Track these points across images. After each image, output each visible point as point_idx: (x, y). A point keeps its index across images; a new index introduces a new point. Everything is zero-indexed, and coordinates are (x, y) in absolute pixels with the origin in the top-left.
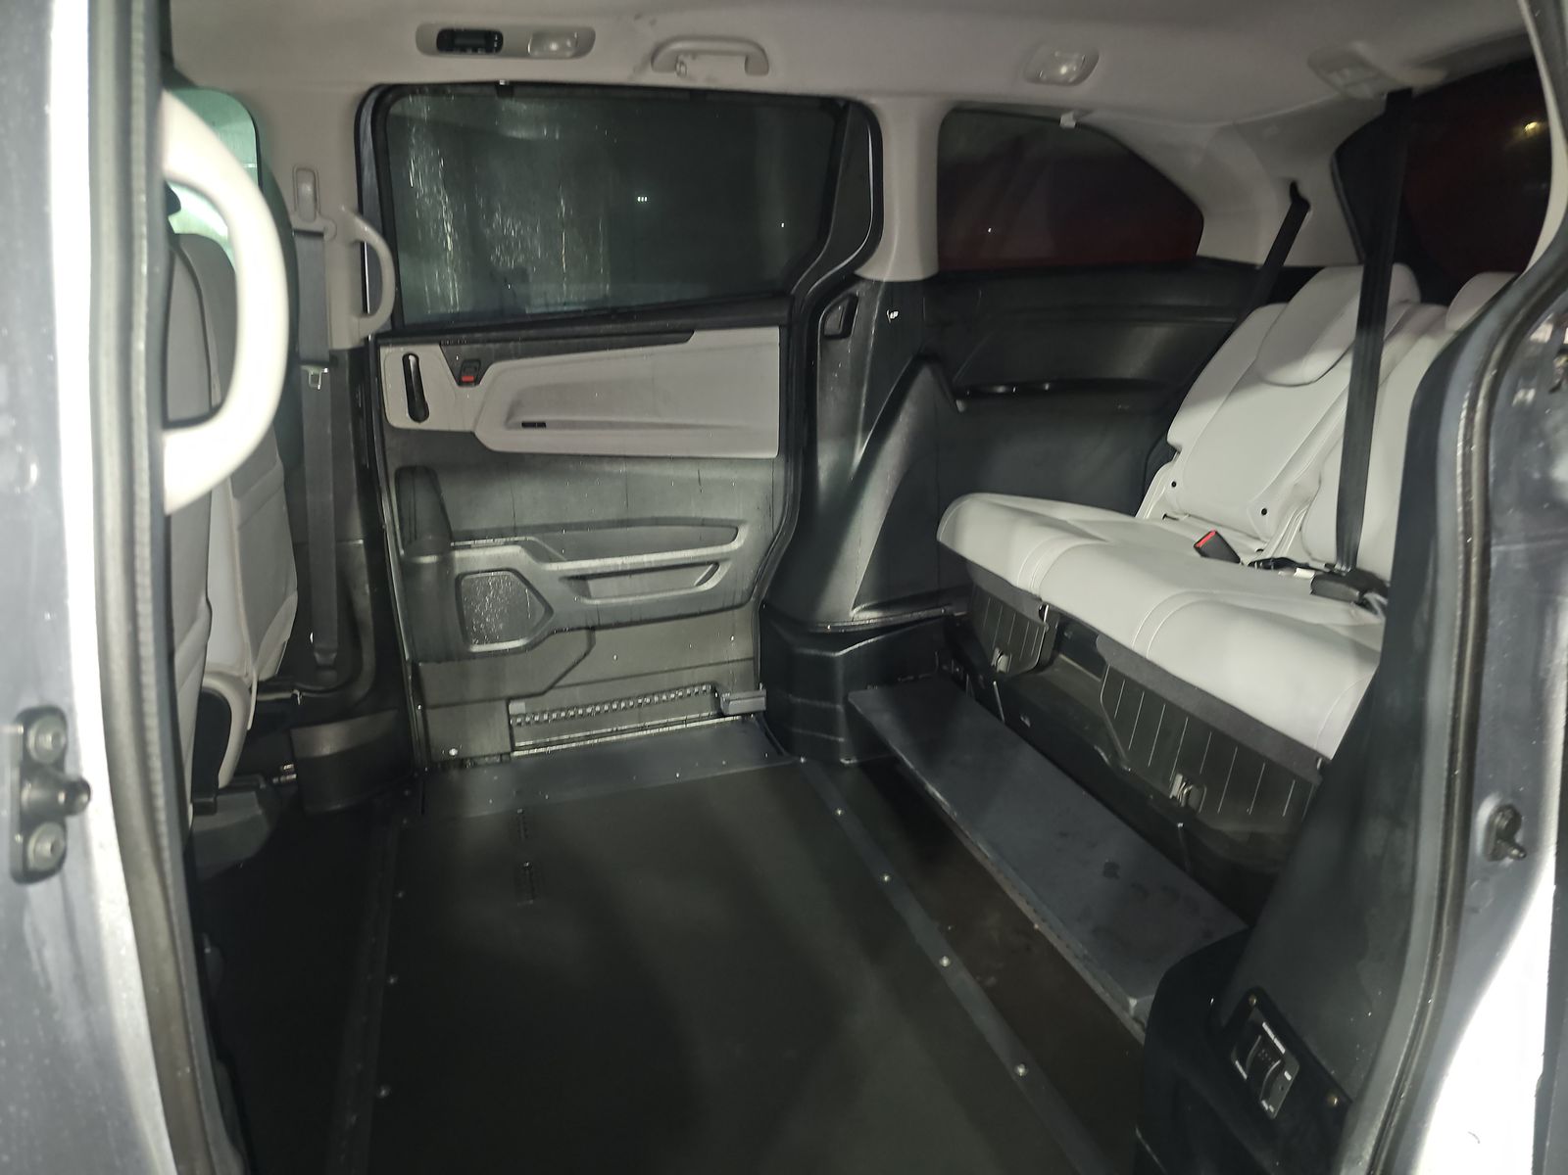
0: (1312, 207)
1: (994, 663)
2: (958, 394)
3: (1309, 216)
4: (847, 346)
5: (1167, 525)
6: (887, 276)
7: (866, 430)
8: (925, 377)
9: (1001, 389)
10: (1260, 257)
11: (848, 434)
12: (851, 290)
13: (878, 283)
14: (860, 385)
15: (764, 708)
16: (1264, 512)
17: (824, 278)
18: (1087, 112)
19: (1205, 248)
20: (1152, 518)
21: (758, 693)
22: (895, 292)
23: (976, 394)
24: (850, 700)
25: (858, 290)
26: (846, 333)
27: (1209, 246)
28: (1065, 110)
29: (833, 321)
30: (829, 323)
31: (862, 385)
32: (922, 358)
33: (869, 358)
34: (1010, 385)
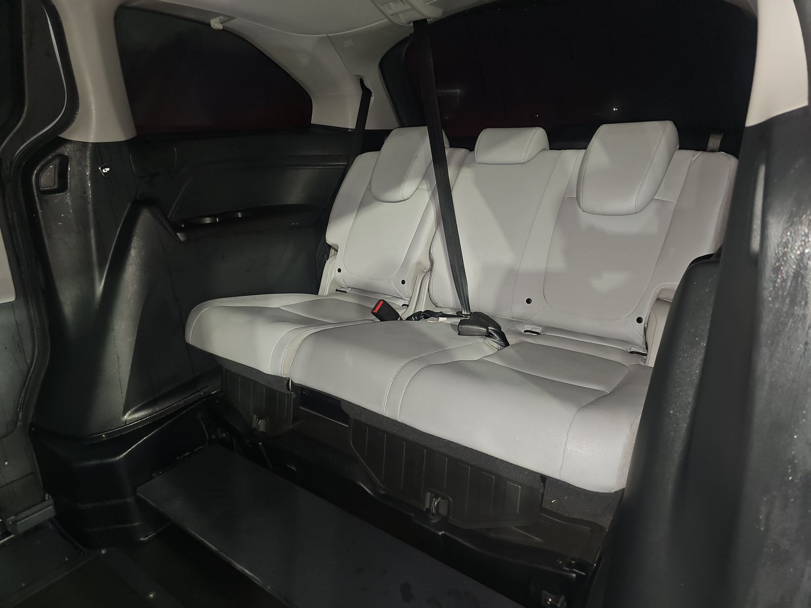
0: (373, 94)
1: (254, 425)
2: (177, 229)
3: (372, 99)
4: (67, 198)
5: (341, 298)
6: (92, 139)
7: (101, 266)
8: (145, 217)
9: (208, 220)
10: (351, 123)
11: (85, 272)
12: (59, 151)
13: (85, 144)
14: (86, 229)
15: (54, 515)
16: (403, 282)
17: (28, 142)
18: (231, 18)
19: (316, 119)
20: (330, 294)
21: (45, 504)
22: (101, 151)
23: (192, 226)
24: (138, 494)
25: (67, 150)
26: (63, 187)
27: (319, 117)
28: (215, 15)
29: (47, 178)
30: (43, 181)
31: (89, 229)
32: (138, 204)
33: (90, 207)
34: (213, 216)
